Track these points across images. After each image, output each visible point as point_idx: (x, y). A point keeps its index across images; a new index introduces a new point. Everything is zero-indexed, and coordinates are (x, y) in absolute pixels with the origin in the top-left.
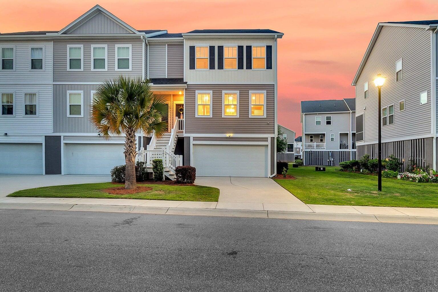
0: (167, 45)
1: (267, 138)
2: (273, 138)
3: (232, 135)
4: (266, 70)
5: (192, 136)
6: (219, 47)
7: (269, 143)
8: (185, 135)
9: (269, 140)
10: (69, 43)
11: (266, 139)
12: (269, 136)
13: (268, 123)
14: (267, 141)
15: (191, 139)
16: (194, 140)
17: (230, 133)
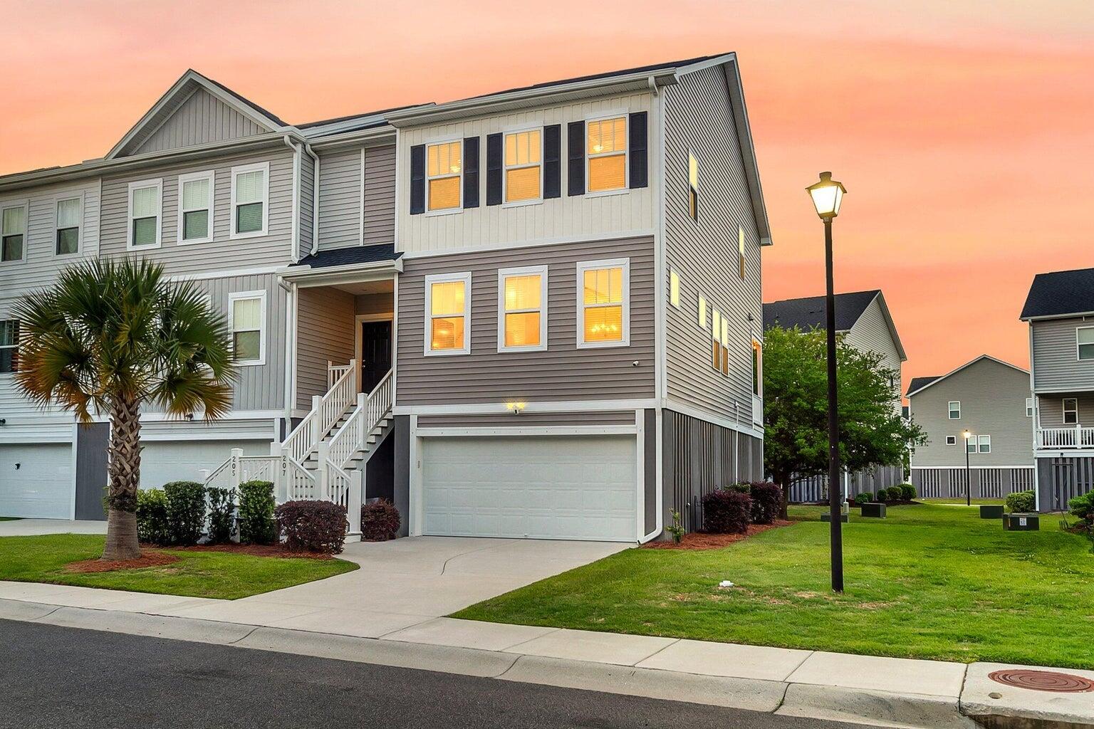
0: (363, 152)
1: (633, 413)
2: (650, 413)
3: (521, 406)
4: (628, 191)
5: (414, 411)
6: (490, 138)
7: (638, 428)
8: (398, 410)
9: (640, 418)
10: (131, 179)
11: (628, 417)
12: (638, 405)
13: (636, 363)
14: (633, 421)
15: (413, 422)
16: (419, 425)
17: (515, 398)
